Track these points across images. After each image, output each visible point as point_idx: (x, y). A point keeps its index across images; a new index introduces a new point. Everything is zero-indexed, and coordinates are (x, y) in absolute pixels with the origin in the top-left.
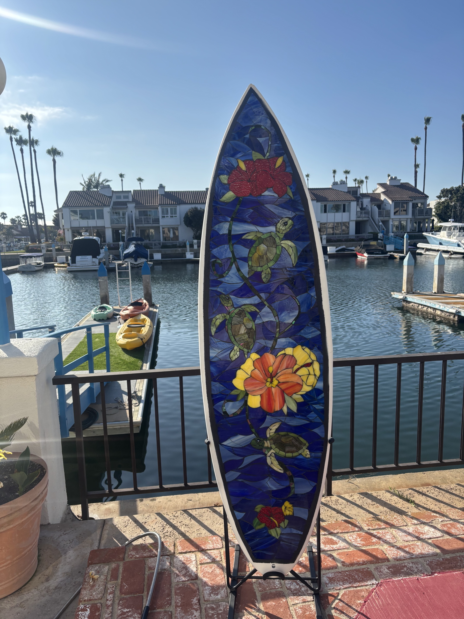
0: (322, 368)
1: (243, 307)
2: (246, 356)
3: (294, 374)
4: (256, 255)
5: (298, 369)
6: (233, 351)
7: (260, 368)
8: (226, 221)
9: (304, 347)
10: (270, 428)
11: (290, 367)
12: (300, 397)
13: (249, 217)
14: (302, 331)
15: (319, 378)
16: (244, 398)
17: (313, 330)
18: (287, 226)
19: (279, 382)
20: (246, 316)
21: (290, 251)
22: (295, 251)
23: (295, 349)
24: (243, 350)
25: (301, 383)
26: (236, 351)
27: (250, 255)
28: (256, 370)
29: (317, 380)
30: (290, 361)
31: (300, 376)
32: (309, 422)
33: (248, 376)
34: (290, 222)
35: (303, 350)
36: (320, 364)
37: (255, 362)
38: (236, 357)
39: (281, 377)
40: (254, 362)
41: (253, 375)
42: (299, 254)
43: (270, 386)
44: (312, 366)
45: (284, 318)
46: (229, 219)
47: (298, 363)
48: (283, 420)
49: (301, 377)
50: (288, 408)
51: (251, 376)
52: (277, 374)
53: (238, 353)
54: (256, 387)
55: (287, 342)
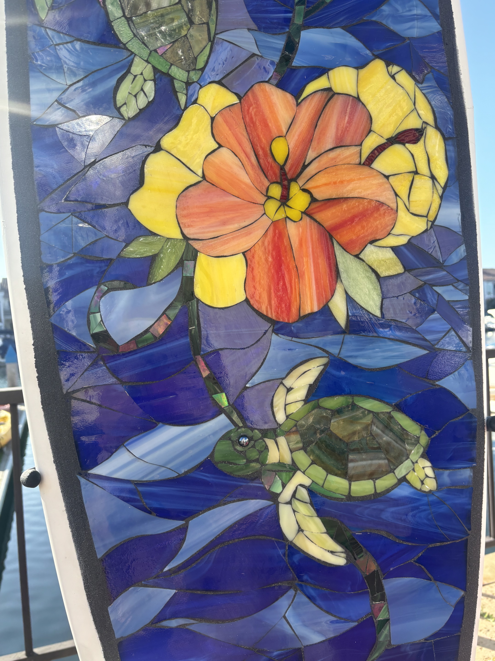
0: (452, 154)
2: (182, 99)
3: (366, 170)
5: (380, 149)
6: (129, 78)
7: (240, 144)
9: (395, 69)
10: (288, 382)
11: (348, 141)
12: (390, 254)
14: (384, 8)
15: (444, 188)
16: (180, 264)
17: (418, 11)
19: (313, 200)
23: (363, 72)
24: (168, 75)
25: (393, 206)
26: (140, 80)
28: (225, 153)
29: (441, 197)
30: (349, 122)
31: (387, 177)
32: (425, 352)
33: (194, 179)
35: (393, 77)
36: (445, 139)
37: (219, 119)
39: (321, 180)
40: (213, 119)
41: (210, 175)
43: (280, 215)
44: (422, 141)
47: (375, 127)
48: (334, 350)
49: (391, 178)
50: (350, 300)
51: (204, 177)
52: (305, 167)
53: (150, 87)
54: (224, 223)
55: (336, 45)
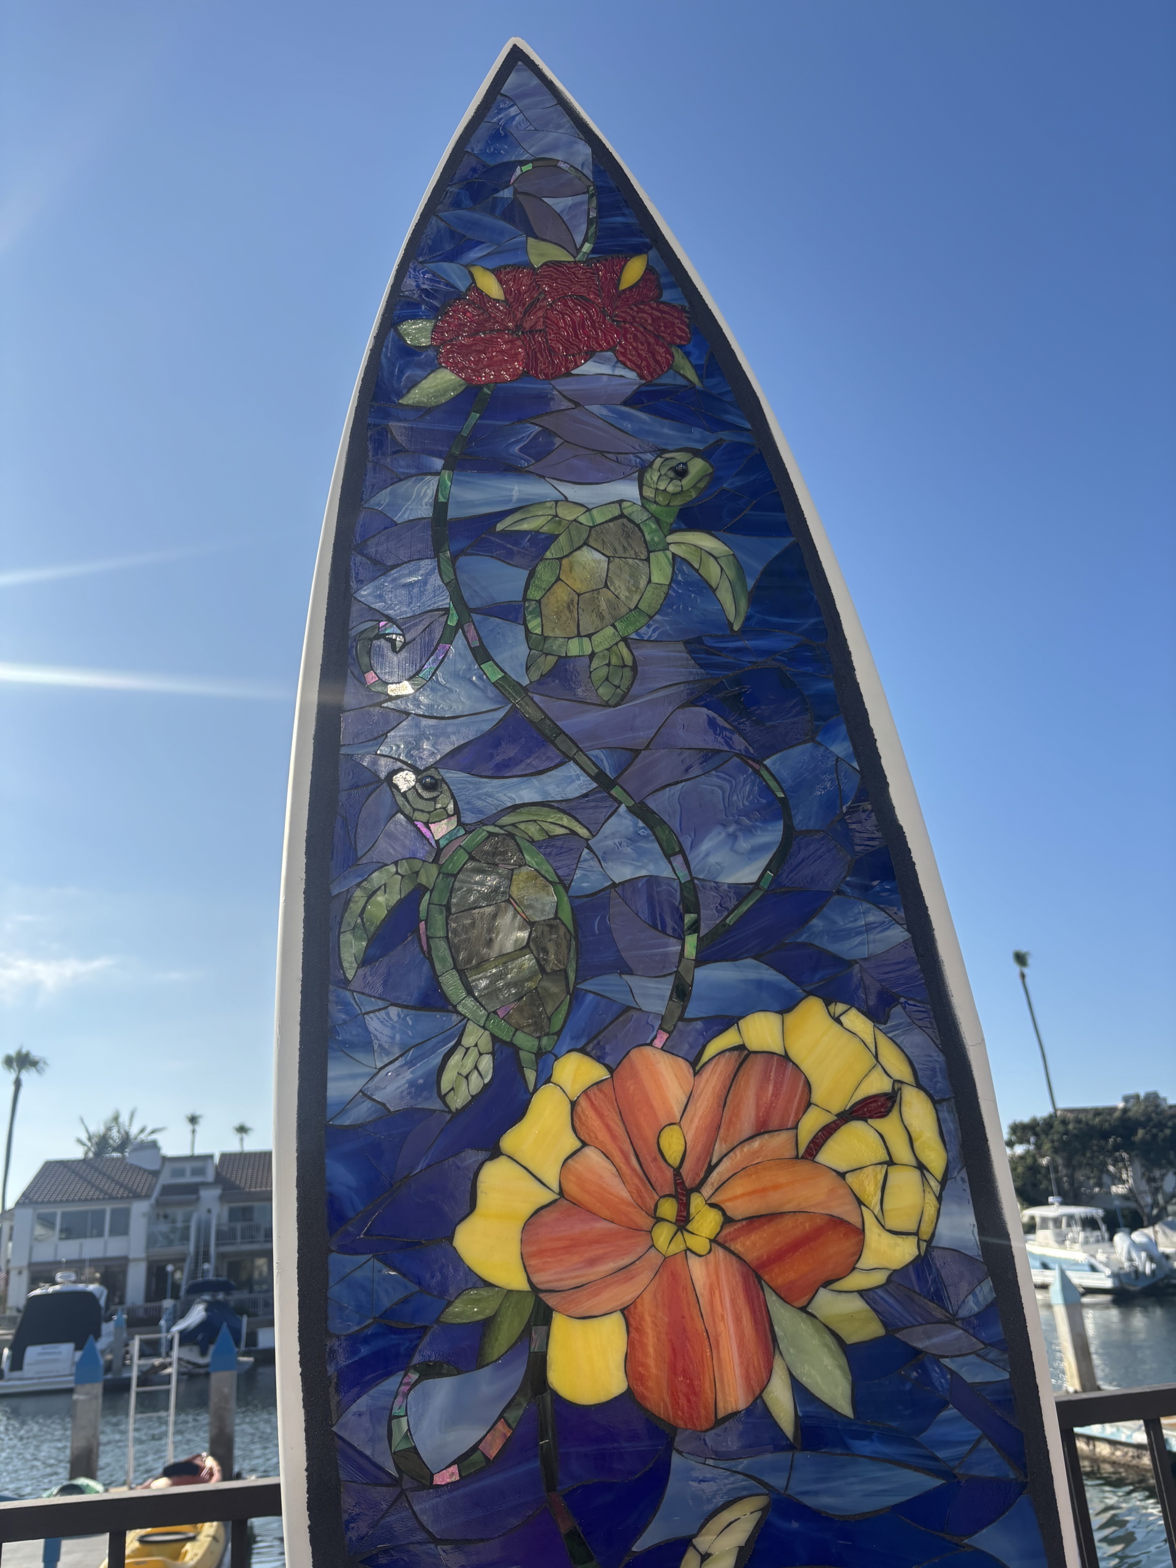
0: (951, 1126)
1: (506, 820)
2: (531, 1076)
3: (805, 1167)
4: (561, 594)
5: (827, 1132)
6: (459, 1053)
7: (614, 1137)
8: (425, 472)
9: (840, 1008)
10: (703, 1542)
11: (775, 1122)
12: (857, 1304)
13: (520, 450)
14: (815, 921)
15: (943, 1183)
16: (526, 1333)
17: (871, 918)
18: (686, 482)
19: (727, 1220)
20: (522, 864)
21: (712, 572)
22: (731, 573)
23: (790, 1018)
24: (511, 1044)
25: (855, 1220)
26: (473, 1054)
27: (534, 594)
28: (591, 1155)
29: (939, 1199)
30: (776, 1094)
31: (842, 1175)
32: (938, 1482)
33: (546, 1197)
34: (697, 466)
35: (838, 1020)
36: (935, 1103)
37: (584, 1103)
38: (476, 1084)
39: (738, 1188)
40: (573, 1104)
41: (572, 1189)
42: (751, 583)
43: (676, 1247)
44: (894, 1114)
45: (712, 860)
46: (438, 463)
47: (817, 1096)
48: (778, 1481)
49: (849, 1178)
50: (799, 1390)
51: (561, 1193)
52: (711, 1169)
53: (487, 1064)
54: (592, 1262)
55: (746, 982)
